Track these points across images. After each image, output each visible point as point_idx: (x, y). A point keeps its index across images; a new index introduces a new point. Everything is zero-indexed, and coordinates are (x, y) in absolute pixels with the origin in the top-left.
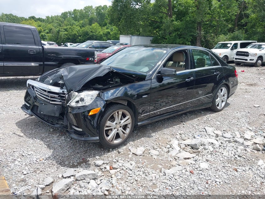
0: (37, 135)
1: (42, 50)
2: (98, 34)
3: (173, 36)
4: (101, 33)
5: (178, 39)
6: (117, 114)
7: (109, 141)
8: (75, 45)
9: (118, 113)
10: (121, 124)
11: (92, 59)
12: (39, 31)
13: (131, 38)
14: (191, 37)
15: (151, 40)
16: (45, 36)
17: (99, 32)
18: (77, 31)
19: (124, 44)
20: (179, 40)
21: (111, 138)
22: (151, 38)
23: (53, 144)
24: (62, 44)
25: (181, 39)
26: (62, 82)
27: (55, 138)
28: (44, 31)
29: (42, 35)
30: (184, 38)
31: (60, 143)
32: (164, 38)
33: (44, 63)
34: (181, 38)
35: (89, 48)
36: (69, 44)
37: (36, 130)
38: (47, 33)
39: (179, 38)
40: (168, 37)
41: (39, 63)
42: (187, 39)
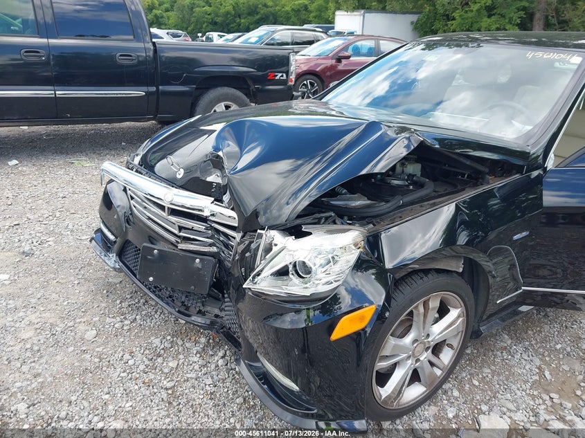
0: (137, 336)
1: (151, 54)
2: (279, 10)
3: (472, 11)
4: (288, 8)
5: (485, 19)
6: (421, 309)
7: (385, 401)
8: (231, 36)
9: (426, 304)
10: (430, 339)
11: (282, 76)
12: (149, 5)
13: (364, 16)
14: (522, 13)
15: (412, 23)
16: (162, 17)
17: (283, 6)
18: (232, 4)
19: (346, 32)
20: (489, 20)
21: (392, 392)
22: (414, 18)
23: (189, 384)
24: (200, 35)
25: (493, 18)
26: (219, 180)
27: (196, 359)
28: (160, 5)
29: (156, 16)
30: (503, 16)
31: (209, 381)
32: (447, 16)
33: (158, 89)
34: (494, 15)
35: (267, 44)
36: (214, 35)
37: (134, 317)
38: (167, 10)
39: (489, 16)
40: (459, 13)
41: (145, 89)
42: (511, 19)
